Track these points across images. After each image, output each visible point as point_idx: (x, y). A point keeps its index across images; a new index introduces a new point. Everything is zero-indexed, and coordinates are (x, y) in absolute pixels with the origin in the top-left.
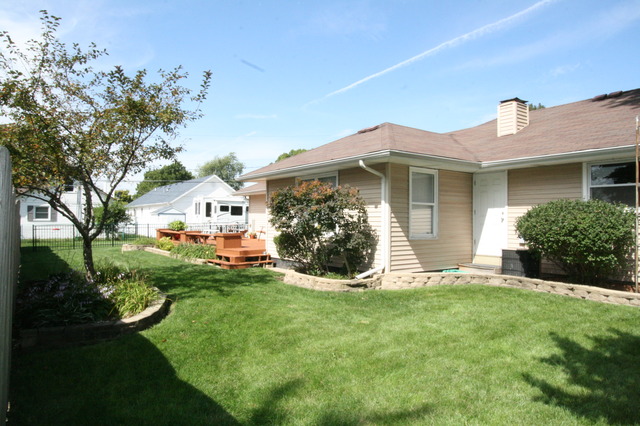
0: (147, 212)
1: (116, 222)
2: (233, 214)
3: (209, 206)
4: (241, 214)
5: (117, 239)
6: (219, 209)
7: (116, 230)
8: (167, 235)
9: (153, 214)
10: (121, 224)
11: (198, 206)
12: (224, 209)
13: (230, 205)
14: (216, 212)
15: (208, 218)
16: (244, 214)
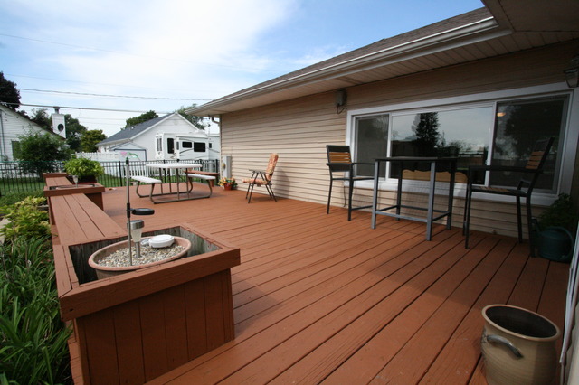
4: (204, 151)
6: (181, 145)
9: (109, 149)
13: (193, 141)
14: (178, 149)
15: (171, 155)
16: (207, 150)
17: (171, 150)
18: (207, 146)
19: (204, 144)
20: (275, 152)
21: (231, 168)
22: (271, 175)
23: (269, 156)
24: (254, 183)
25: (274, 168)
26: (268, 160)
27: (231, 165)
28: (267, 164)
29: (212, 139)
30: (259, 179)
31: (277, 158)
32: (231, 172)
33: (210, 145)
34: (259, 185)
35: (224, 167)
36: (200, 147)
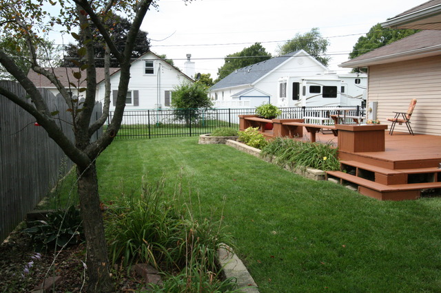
0: (228, 95)
1: (195, 106)
2: (324, 96)
3: (296, 86)
4: (335, 96)
5: (197, 126)
6: (308, 90)
7: (196, 116)
8: (254, 124)
9: (234, 96)
10: (201, 109)
11: (283, 86)
12: (314, 89)
13: (322, 85)
14: (304, 94)
15: (296, 102)
16: (338, 95)
17: (296, 97)
18: (339, 90)
19: (335, 88)
20: (414, 98)
21: (376, 112)
22: (410, 115)
23: (410, 101)
24: (396, 121)
25: (413, 109)
26: (409, 104)
27: (377, 109)
28: (408, 108)
29: (346, 81)
30: (401, 118)
31: (415, 102)
32: (376, 115)
33: (343, 89)
34: (401, 122)
35: (371, 111)
36: (330, 92)
